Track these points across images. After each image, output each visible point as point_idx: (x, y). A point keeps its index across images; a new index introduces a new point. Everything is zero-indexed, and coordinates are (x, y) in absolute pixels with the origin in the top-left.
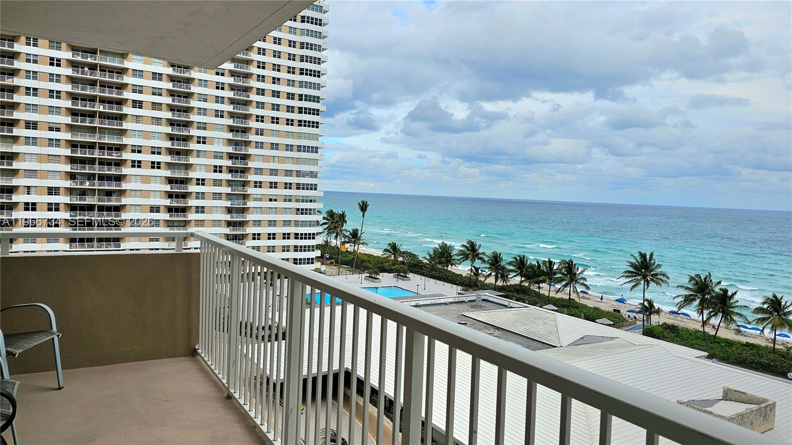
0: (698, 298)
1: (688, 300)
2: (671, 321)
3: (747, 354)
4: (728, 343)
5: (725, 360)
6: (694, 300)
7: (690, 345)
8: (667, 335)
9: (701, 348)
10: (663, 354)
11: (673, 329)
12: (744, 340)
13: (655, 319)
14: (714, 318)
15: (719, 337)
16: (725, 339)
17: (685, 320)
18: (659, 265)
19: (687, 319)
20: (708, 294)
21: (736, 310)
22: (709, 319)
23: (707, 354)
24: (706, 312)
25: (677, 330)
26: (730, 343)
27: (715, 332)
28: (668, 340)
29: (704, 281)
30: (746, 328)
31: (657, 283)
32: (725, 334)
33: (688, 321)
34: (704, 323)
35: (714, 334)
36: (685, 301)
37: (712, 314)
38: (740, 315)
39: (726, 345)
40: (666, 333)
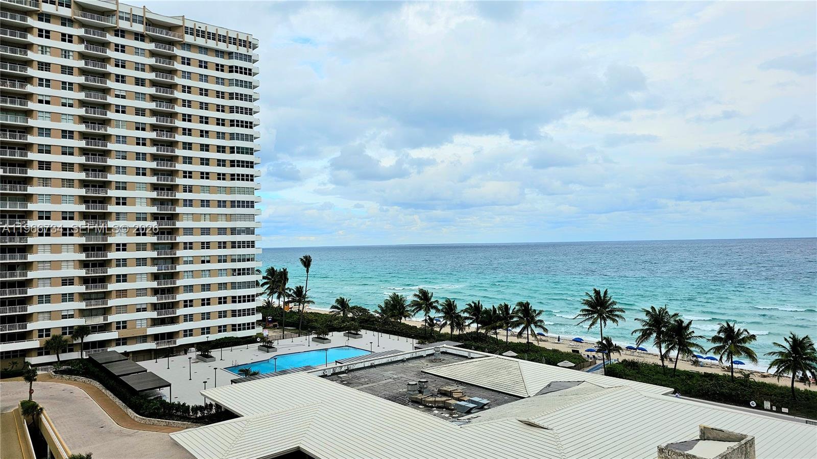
0: (655, 332)
1: (645, 335)
2: (625, 356)
3: (708, 385)
4: (688, 375)
5: (688, 393)
6: (651, 334)
7: (652, 381)
8: (629, 373)
9: (663, 383)
10: (635, 396)
11: (634, 366)
12: (702, 370)
13: (615, 357)
14: (672, 351)
15: (678, 370)
16: (684, 371)
17: (642, 355)
18: (613, 302)
19: (644, 353)
20: (664, 326)
21: (692, 341)
22: (668, 352)
23: (673, 389)
24: (663, 345)
25: (637, 366)
26: (689, 375)
27: (674, 364)
28: (630, 378)
29: (658, 313)
30: (702, 357)
31: (614, 321)
32: (684, 365)
33: (645, 355)
34: (663, 357)
35: (674, 367)
36: (643, 335)
37: (670, 346)
38: (697, 346)
39: (686, 378)
40: (627, 371)
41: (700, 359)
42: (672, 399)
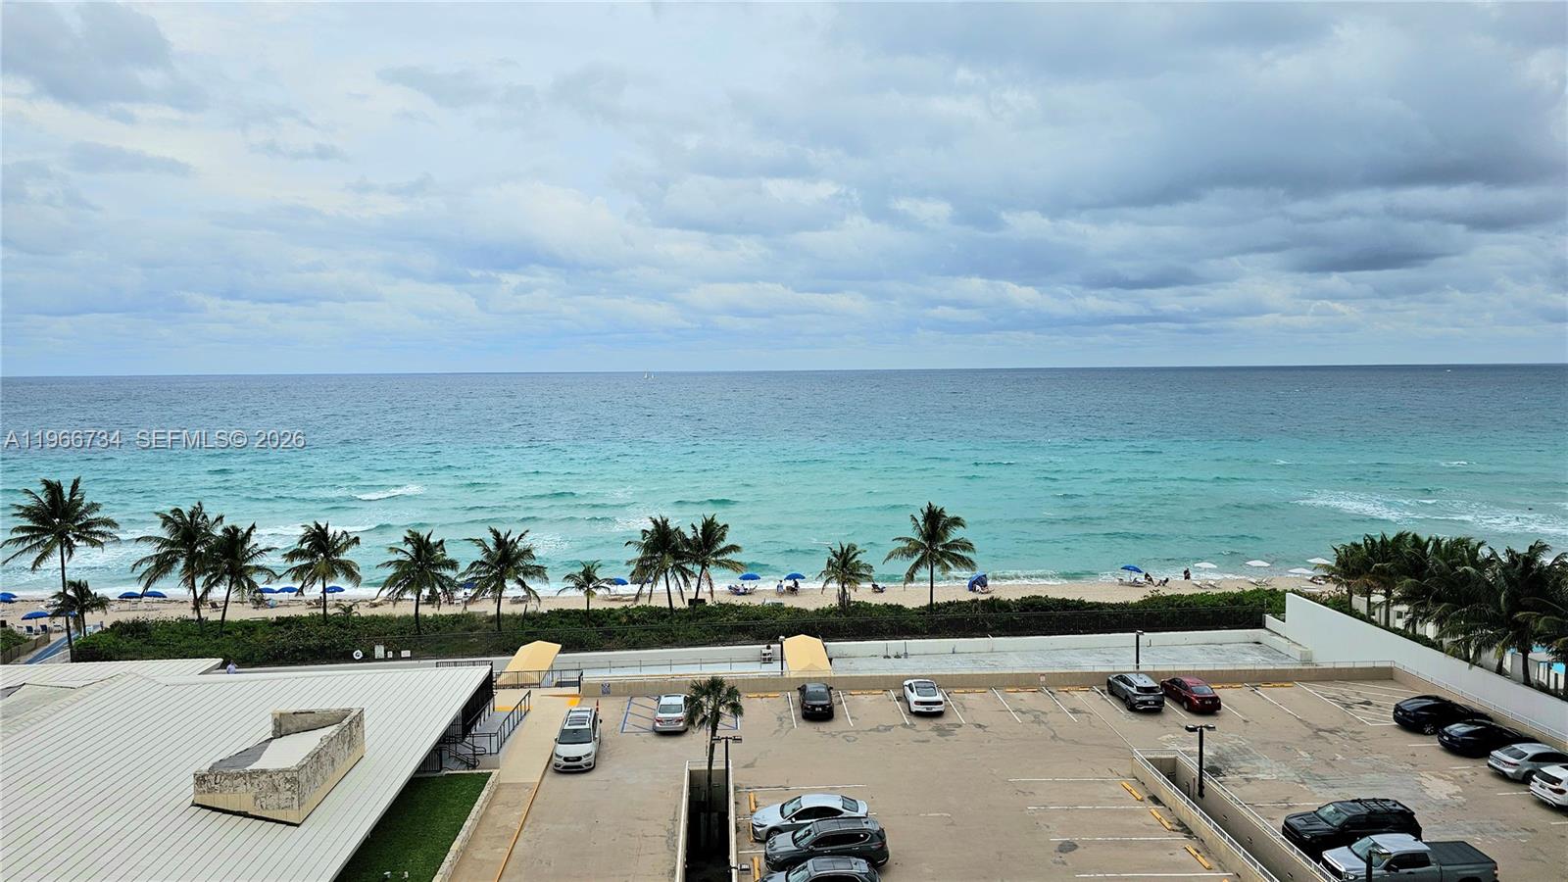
0: (182, 556)
1: (162, 566)
2: (125, 614)
3: (283, 639)
4: (247, 628)
5: (248, 661)
6: (175, 560)
7: (177, 653)
8: (127, 646)
9: (200, 652)
10: (144, 689)
11: (138, 631)
12: (272, 614)
13: (94, 620)
14: (215, 589)
15: (228, 622)
16: (241, 622)
17: (155, 606)
18: (93, 505)
19: (158, 602)
20: (201, 543)
21: (252, 563)
22: (206, 592)
23: (222, 660)
24: (200, 582)
25: (146, 630)
26: (248, 627)
28: (130, 656)
29: (188, 519)
30: (272, 591)
31: (94, 543)
32: (241, 612)
33: (161, 605)
34: (198, 603)
35: (220, 619)
36: (158, 567)
37: (213, 580)
38: (259, 569)
39: (243, 634)
40: (123, 644)
41: (267, 596)
42: (222, 677)
